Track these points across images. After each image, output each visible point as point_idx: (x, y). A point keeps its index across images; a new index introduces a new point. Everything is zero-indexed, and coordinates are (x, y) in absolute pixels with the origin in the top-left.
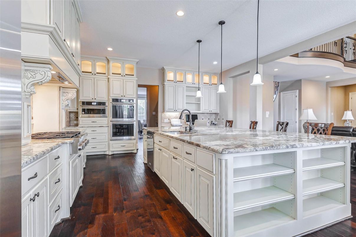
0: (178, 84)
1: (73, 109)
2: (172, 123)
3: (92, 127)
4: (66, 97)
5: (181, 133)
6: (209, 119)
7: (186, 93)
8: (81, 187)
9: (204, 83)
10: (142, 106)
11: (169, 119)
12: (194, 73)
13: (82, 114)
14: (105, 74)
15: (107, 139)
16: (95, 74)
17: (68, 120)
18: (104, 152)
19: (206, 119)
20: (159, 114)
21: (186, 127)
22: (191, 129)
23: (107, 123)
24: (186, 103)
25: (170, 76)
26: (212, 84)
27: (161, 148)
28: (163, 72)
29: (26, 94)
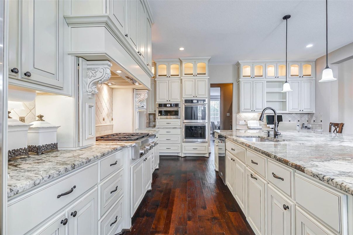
0: (256, 79)
1: (152, 111)
2: (249, 125)
3: (167, 128)
4: (139, 99)
5: (262, 139)
6: (299, 121)
7: (266, 90)
8: (148, 192)
9: (291, 76)
10: (216, 107)
11: (245, 121)
12: (277, 64)
13: (159, 115)
14: (178, 75)
15: (180, 141)
16: (170, 77)
17: (148, 121)
18: (178, 153)
19: (294, 121)
20: (234, 115)
21: (269, 132)
22: (277, 135)
23: (180, 125)
24: (267, 102)
25: (246, 71)
26: (304, 75)
27: (235, 158)
28: (237, 67)
29: (89, 93)
